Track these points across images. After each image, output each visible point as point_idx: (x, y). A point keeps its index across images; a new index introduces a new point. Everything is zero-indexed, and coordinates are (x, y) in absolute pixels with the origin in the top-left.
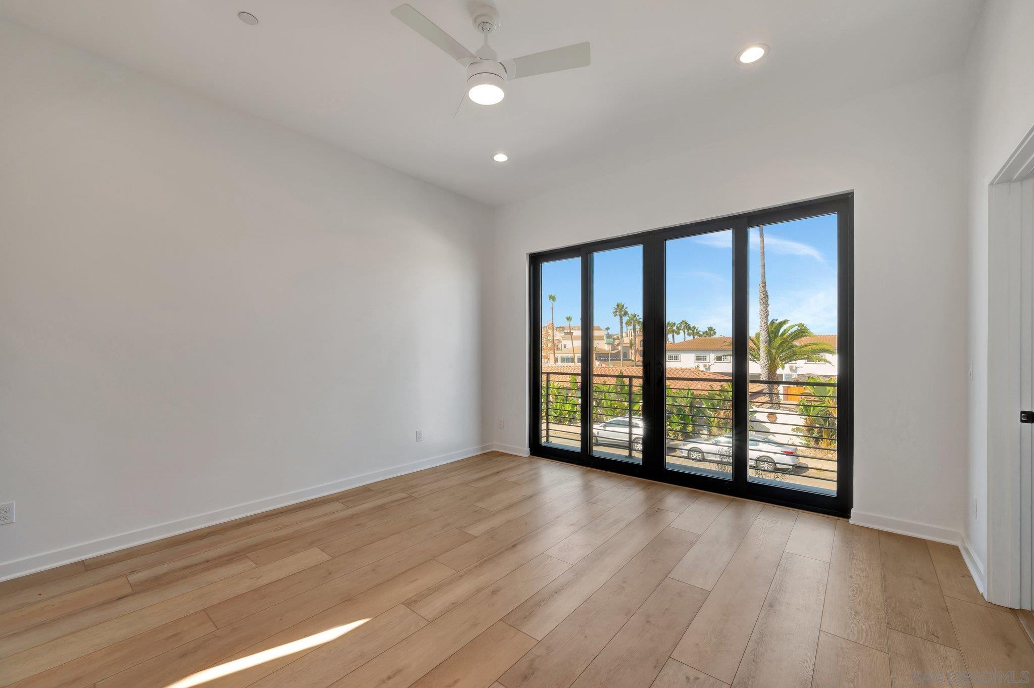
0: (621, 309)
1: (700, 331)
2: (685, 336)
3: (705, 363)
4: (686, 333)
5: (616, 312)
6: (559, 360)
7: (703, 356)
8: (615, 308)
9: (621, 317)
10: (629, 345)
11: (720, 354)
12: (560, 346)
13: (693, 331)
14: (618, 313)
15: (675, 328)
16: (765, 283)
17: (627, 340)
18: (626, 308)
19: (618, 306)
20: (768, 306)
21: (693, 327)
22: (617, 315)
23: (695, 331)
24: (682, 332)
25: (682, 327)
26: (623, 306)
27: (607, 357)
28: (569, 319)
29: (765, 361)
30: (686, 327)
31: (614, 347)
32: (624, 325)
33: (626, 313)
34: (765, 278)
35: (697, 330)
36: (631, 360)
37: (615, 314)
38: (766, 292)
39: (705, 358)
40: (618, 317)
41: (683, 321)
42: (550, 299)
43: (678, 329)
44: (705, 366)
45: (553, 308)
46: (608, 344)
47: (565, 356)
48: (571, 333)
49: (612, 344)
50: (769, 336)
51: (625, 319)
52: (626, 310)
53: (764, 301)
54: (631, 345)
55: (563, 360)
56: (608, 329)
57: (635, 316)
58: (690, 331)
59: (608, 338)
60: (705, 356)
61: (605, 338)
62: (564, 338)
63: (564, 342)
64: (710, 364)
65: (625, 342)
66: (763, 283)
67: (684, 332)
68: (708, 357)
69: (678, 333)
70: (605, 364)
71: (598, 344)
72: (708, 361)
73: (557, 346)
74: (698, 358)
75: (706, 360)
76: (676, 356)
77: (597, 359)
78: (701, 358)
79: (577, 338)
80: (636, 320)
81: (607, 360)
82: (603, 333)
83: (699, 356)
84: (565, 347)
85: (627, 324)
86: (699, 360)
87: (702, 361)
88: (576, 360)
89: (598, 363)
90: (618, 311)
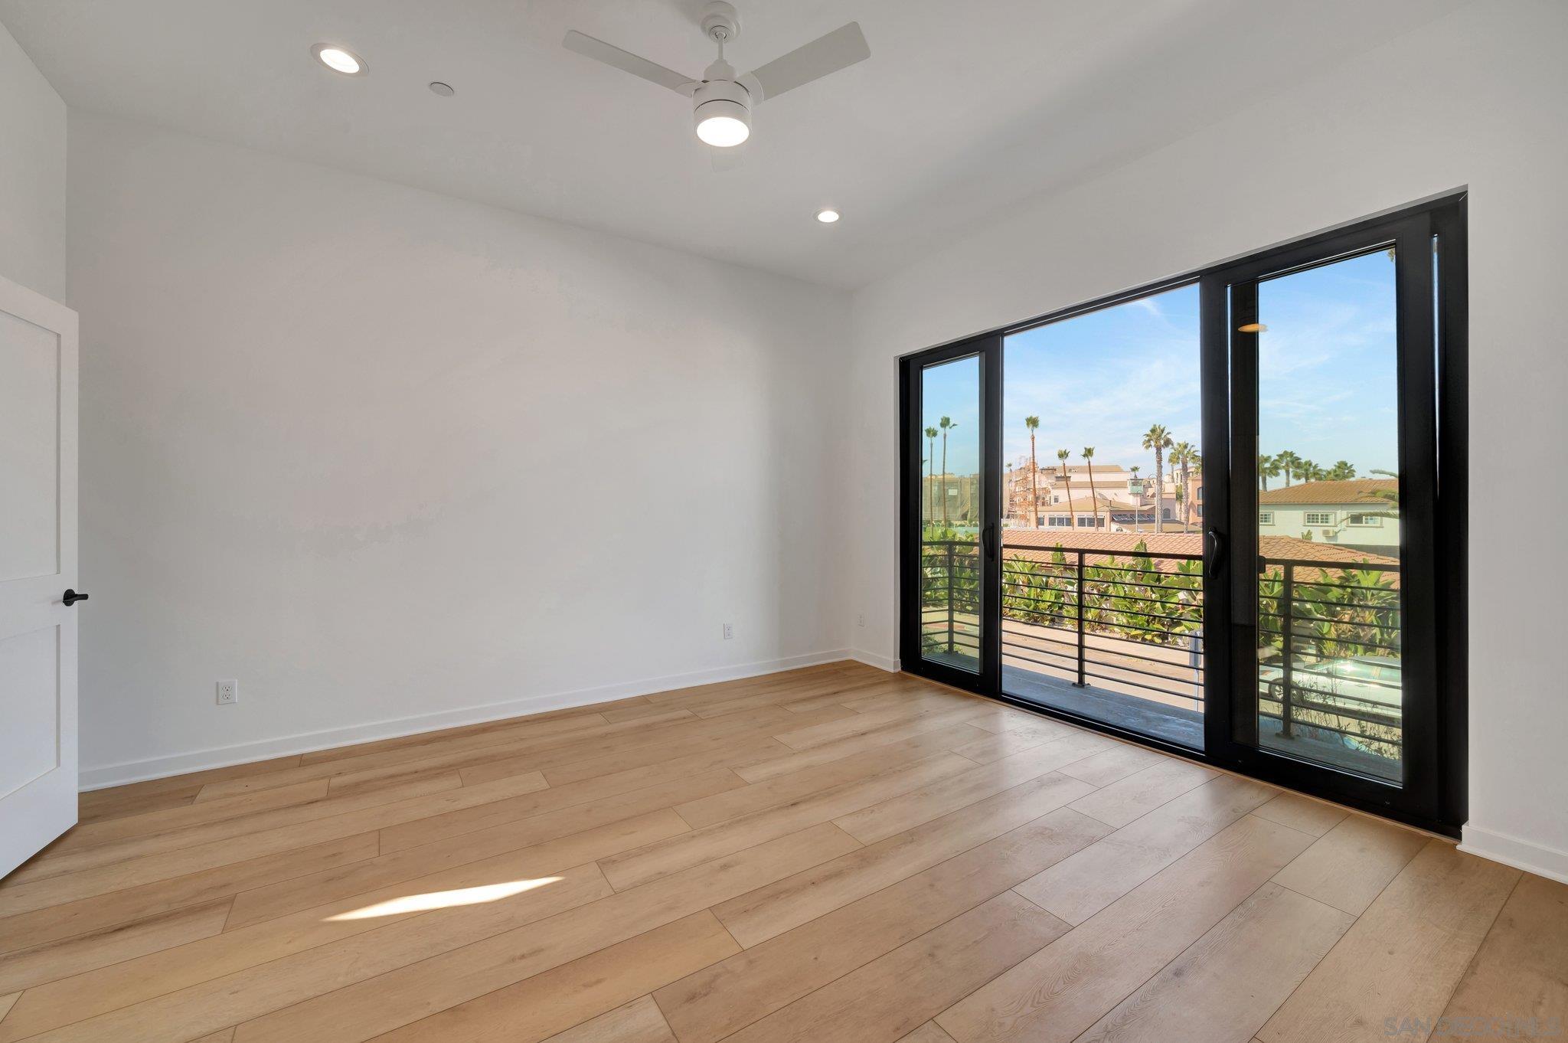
0: (1160, 436)
1: (1320, 470)
2: (1288, 479)
3: (1326, 528)
4: (1292, 472)
5: (1149, 441)
6: (1046, 522)
7: (1322, 515)
8: (1148, 435)
9: (1159, 449)
10: (1174, 496)
12: (1047, 499)
13: (1307, 470)
14: (1153, 443)
15: (1268, 465)
17: (1170, 488)
18: (1168, 433)
19: (1153, 431)
21: (1306, 463)
22: (1150, 445)
23: (1311, 470)
24: (1282, 472)
25: (1285, 463)
26: (1162, 431)
27: (1132, 516)
28: (1063, 455)
30: (1293, 462)
31: (1145, 501)
32: (1164, 462)
33: (1168, 443)
35: (1314, 467)
36: (1179, 522)
37: (1147, 444)
39: (1325, 519)
40: (1153, 450)
41: (1285, 452)
42: (1028, 424)
43: (1278, 466)
44: (1326, 533)
45: (1033, 438)
46: (1135, 494)
47: (1056, 515)
48: (1066, 478)
49: (1143, 496)
51: (1167, 452)
52: (1168, 436)
54: (1179, 497)
55: (1052, 522)
56: (1135, 469)
57: (1186, 447)
58: (1300, 470)
59: (1134, 484)
60: (1327, 515)
61: (1128, 484)
62: (1054, 487)
63: (1054, 493)
64: (1336, 529)
65: (1166, 492)
67: (1288, 472)
68: (1331, 518)
69: (1275, 475)
70: (1127, 529)
71: (1116, 494)
72: (1333, 524)
73: (1044, 499)
74: (1312, 519)
75: (1327, 522)
76: (1266, 515)
77: (1113, 519)
78: (1318, 519)
79: (1080, 486)
80: (1188, 453)
81: (1133, 522)
82: (1125, 477)
83: (1313, 515)
84: (1056, 500)
85: (1170, 460)
86: (1313, 522)
87: (1319, 524)
88: (1076, 521)
89: (1114, 527)
90: (1154, 439)
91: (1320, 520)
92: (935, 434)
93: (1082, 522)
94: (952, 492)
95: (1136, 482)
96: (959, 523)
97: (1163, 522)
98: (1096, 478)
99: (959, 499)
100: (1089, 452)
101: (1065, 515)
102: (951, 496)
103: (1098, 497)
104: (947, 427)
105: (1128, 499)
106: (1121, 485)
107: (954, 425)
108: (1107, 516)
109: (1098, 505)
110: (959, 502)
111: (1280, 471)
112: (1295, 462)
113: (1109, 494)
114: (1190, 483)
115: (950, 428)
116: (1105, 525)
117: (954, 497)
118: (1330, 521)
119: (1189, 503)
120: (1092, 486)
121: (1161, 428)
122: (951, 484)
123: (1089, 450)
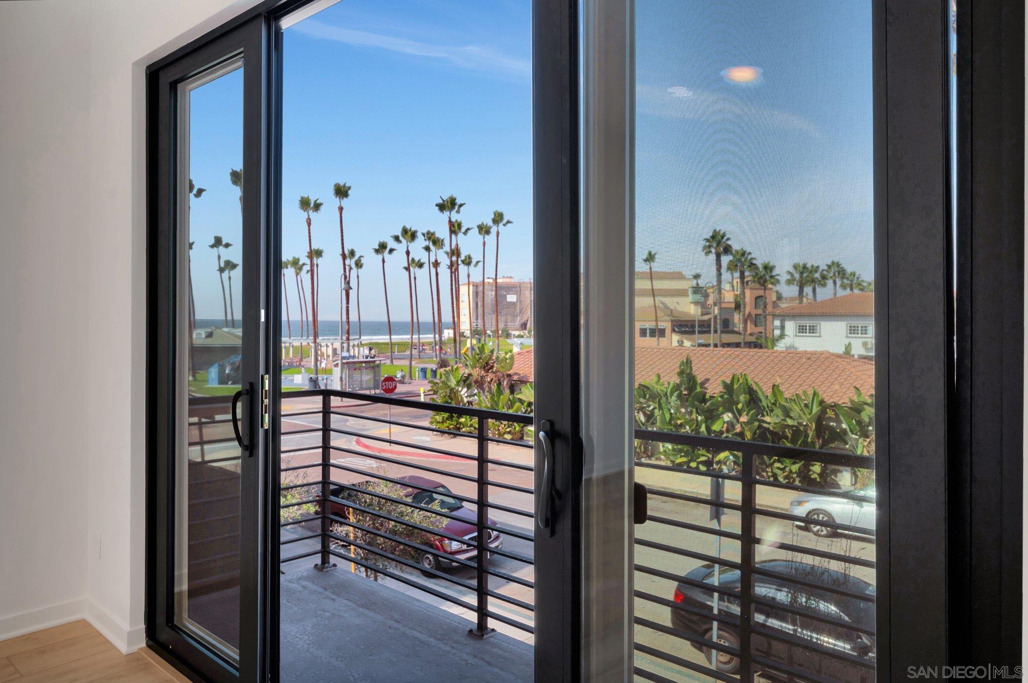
0: (720, 242)
1: (862, 281)
2: (835, 289)
3: (865, 340)
4: (839, 282)
5: (710, 247)
7: (862, 327)
8: (708, 241)
9: (718, 256)
10: (733, 306)
13: (852, 281)
14: (713, 250)
15: (817, 275)
17: (729, 297)
18: (728, 239)
19: (713, 237)
21: (850, 273)
22: (710, 252)
23: (855, 281)
24: (830, 283)
25: (832, 274)
26: (722, 237)
27: (693, 326)
30: (838, 273)
31: (706, 310)
32: (723, 270)
33: (727, 250)
35: (858, 278)
36: (739, 333)
37: (707, 250)
39: (864, 330)
40: (713, 257)
41: (833, 263)
43: (824, 277)
44: (865, 344)
46: (696, 303)
49: (703, 305)
51: (726, 260)
52: (729, 242)
54: (738, 307)
56: (697, 277)
57: (744, 255)
58: (845, 281)
59: (695, 292)
60: (866, 327)
61: (690, 292)
65: (726, 300)
67: (835, 282)
68: (870, 329)
69: (824, 285)
70: (689, 340)
71: (677, 303)
72: (871, 336)
74: (853, 330)
75: (866, 334)
76: (813, 326)
77: (674, 330)
78: (858, 331)
79: (642, 293)
80: (745, 261)
81: (693, 332)
82: (687, 285)
83: (851, 327)
85: (729, 269)
86: (852, 334)
87: (860, 335)
89: (675, 338)
90: (715, 245)
91: (860, 332)
92: (488, 232)
93: (644, 332)
94: (511, 298)
95: (697, 290)
96: (517, 333)
97: (722, 332)
98: (659, 285)
99: (518, 307)
100: (650, 257)
102: (509, 302)
103: (661, 305)
104: (501, 225)
105: (689, 308)
106: (682, 293)
107: (508, 222)
108: (666, 325)
109: (660, 314)
110: (518, 311)
111: (827, 281)
112: (842, 273)
113: (671, 302)
114: (748, 293)
115: (504, 225)
116: (666, 335)
117: (513, 304)
118: (868, 332)
119: (747, 313)
120: (653, 293)
121: (721, 233)
122: (510, 288)
123: (650, 254)
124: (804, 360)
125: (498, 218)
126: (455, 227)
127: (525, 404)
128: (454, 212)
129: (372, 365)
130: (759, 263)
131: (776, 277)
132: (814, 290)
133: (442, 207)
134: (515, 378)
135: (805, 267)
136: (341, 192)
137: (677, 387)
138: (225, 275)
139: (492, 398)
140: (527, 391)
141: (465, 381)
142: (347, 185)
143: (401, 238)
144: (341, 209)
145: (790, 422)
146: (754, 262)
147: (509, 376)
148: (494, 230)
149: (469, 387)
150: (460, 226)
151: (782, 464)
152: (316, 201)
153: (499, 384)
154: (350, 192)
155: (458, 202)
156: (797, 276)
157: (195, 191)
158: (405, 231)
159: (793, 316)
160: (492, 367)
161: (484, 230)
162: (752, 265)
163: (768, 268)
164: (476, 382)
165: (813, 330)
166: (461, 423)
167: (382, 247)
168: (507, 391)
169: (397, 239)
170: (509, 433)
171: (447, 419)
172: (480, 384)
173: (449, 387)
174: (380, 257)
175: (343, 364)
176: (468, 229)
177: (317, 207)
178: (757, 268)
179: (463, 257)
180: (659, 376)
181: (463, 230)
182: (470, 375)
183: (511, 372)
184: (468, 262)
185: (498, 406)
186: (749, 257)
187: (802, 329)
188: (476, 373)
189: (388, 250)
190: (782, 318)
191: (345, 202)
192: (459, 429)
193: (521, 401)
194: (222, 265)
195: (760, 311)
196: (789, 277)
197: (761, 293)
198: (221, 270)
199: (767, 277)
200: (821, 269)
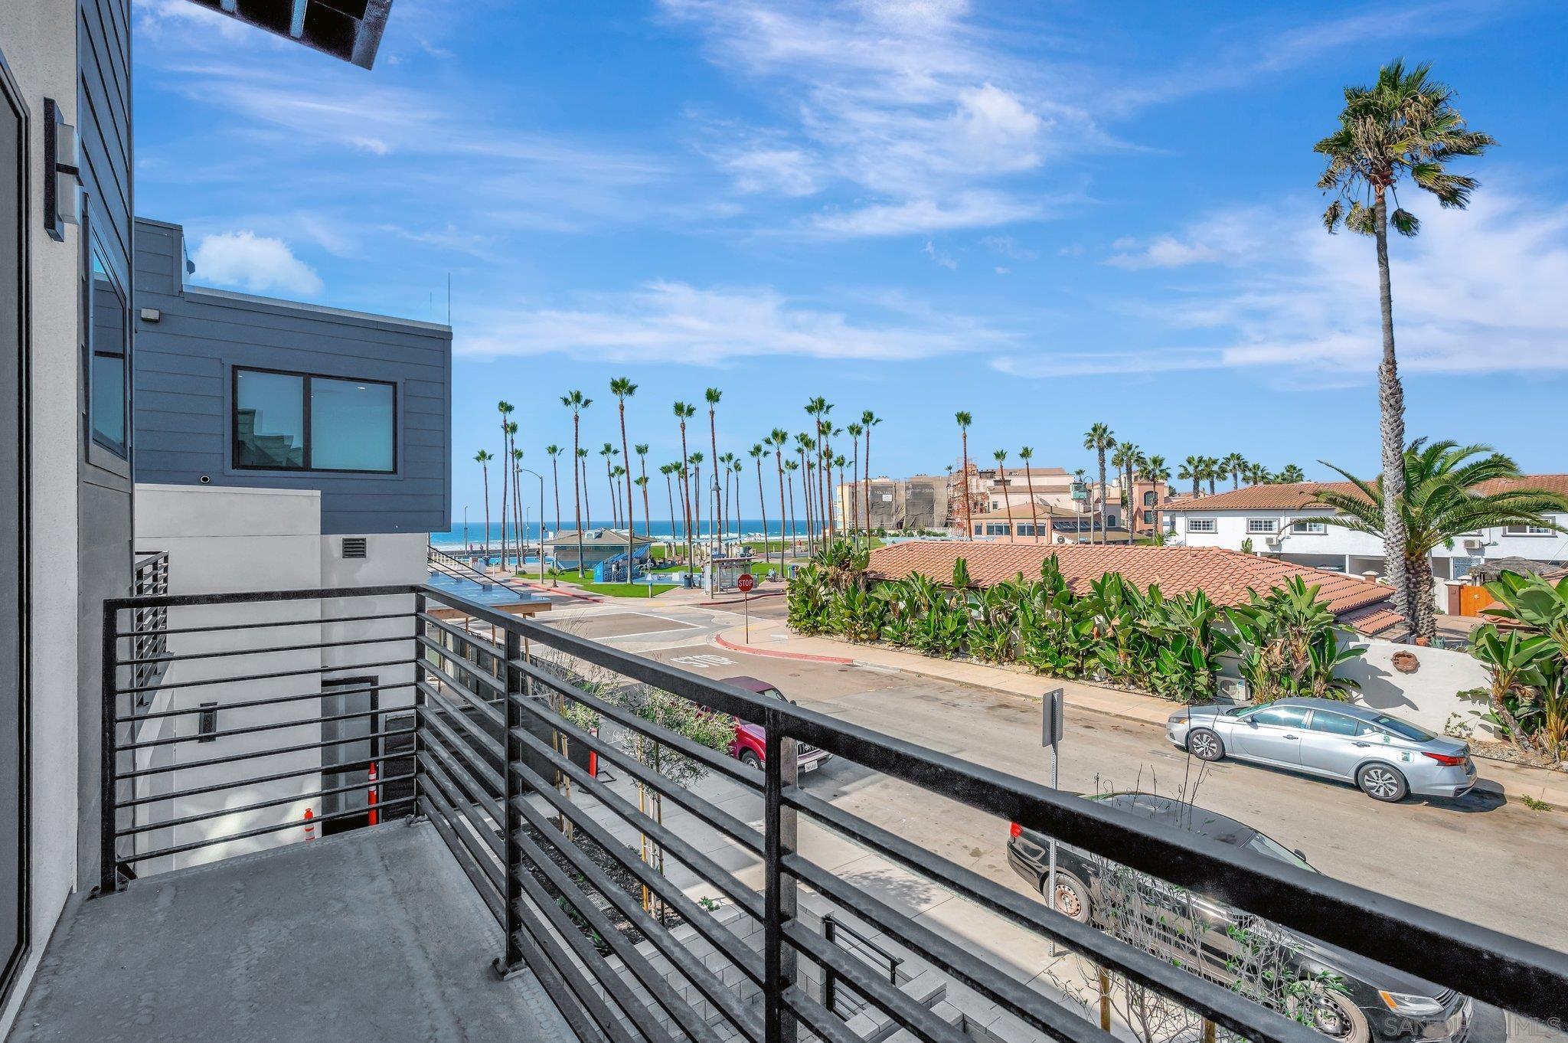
0: (1102, 436)
1: (1268, 474)
2: (1236, 483)
3: (1269, 536)
4: (1240, 476)
5: (1091, 441)
6: (984, 530)
7: (1266, 522)
8: (1090, 435)
9: (1101, 450)
10: (1120, 502)
11: (1302, 516)
12: (986, 505)
13: (1255, 473)
14: (1095, 444)
15: (1215, 468)
16: (1394, 363)
17: (1114, 492)
18: (1111, 433)
19: (1095, 430)
20: (1402, 413)
21: (1254, 465)
22: (1092, 446)
23: (1259, 474)
24: (1230, 475)
25: (1231, 467)
26: (1105, 430)
27: (1075, 524)
28: (1000, 456)
29: (1397, 532)
30: (1239, 465)
31: (1088, 507)
32: (1108, 464)
33: (1111, 443)
34: (1393, 351)
35: (1262, 471)
37: (1089, 444)
38: (1397, 382)
39: (1269, 525)
40: (1095, 451)
41: (1232, 455)
42: (959, 421)
43: (1224, 471)
44: (1269, 541)
45: (965, 437)
46: (1078, 500)
47: (994, 522)
48: (1004, 482)
49: (1086, 502)
50: (1407, 478)
51: (1110, 454)
52: (1112, 436)
53: (1392, 401)
54: (1124, 503)
55: (990, 530)
56: (1080, 473)
57: (1130, 448)
58: (1248, 474)
59: (1077, 489)
60: (1270, 522)
61: (1072, 488)
62: (993, 491)
63: (993, 498)
64: (1280, 537)
65: (1111, 496)
66: (1388, 363)
67: (1235, 476)
68: (1275, 524)
69: (1223, 479)
70: (1070, 538)
71: (1058, 500)
72: (1276, 532)
73: (982, 505)
74: (1255, 526)
75: (1270, 529)
76: (1208, 522)
77: (1054, 527)
78: (1261, 526)
79: (1018, 491)
80: (1132, 455)
81: (1075, 530)
82: (1067, 481)
83: (1256, 522)
84: (995, 506)
85: (1114, 463)
86: (1256, 529)
87: (1263, 531)
88: (1015, 530)
89: (1055, 536)
90: (1096, 439)
91: (1263, 527)
92: (859, 432)
93: (1021, 530)
94: (887, 498)
95: (1079, 486)
96: (892, 532)
97: (1107, 530)
98: (1036, 481)
99: (894, 506)
100: (1026, 454)
101: (1004, 522)
102: (885, 502)
103: (1040, 502)
104: (871, 424)
105: (1069, 504)
106: (1063, 490)
107: (877, 421)
108: (1048, 523)
109: (1038, 511)
110: (894, 510)
111: (1226, 474)
112: (1244, 467)
113: (1051, 499)
114: (1136, 489)
115: (874, 425)
116: (1046, 533)
117: (890, 504)
118: (1274, 527)
119: (1135, 511)
120: (1031, 490)
121: (1103, 426)
122: (885, 488)
123: (1026, 450)
124: (1189, 557)
125: (868, 418)
126: (824, 429)
127: (883, 603)
128: (822, 413)
129: (742, 563)
130: (1148, 456)
131: (1168, 471)
132: (1212, 484)
133: (810, 409)
134: (872, 576)
135: (1200, 460)
136: (713, 396)
137: (1040, 587)
138: (615, 480)
139: (848, 596)
140: (882, 589)
141: (822, 579)
142: (718, 391)
143: (772, 440)
144: (712, 413)
145: (1170, 626)
146: (1142, 455)
147: (865, 574)
148: (864, 431)
149: (826, 585)
150: (829, 426)
151: (1162, 673)
152: (689, 407)
153: (855, 582)
154: (720, 397)
155: (827, 403)
156: (1191, 469)
157: (583, 402)
158: (775, 434)
159: (1185, 512)
160: (848, 566)
161: (855, 430)
162: (1140, 460)
163: (1157, 462)
164: (832, 580)
165: (1207, 526)
166: (818, 622)
167: (758, 449)
168: (863, 590)
169: (768, 442)
170: (865, 632)
171: (805, 617)
172: (836, 582)
173: (806, 585)
174: (755, 459)
175: (713, 562)
176: (838, 431)
177: (690, 411)
178: (1144, 463)
179: (835, 458)
180: (1021, 575)
181: (833, 430)
182: (827, 573)
183: (867, 570)
184: (840, 462)
185: (854, 604)
186: (1137, 451)
187: (1195, 526)
188: (832, 571)
189: (762, 452)
190: (1171, 514)
191: (716, 406)
192: (816, 627)
193: (878, 601)
194: (612, 471)
195: (1149, 508)
196: (1182, 470)
197: (1150, 488)
198: (611, 475)
199: (1158, 472)
200: (1219, 463)
